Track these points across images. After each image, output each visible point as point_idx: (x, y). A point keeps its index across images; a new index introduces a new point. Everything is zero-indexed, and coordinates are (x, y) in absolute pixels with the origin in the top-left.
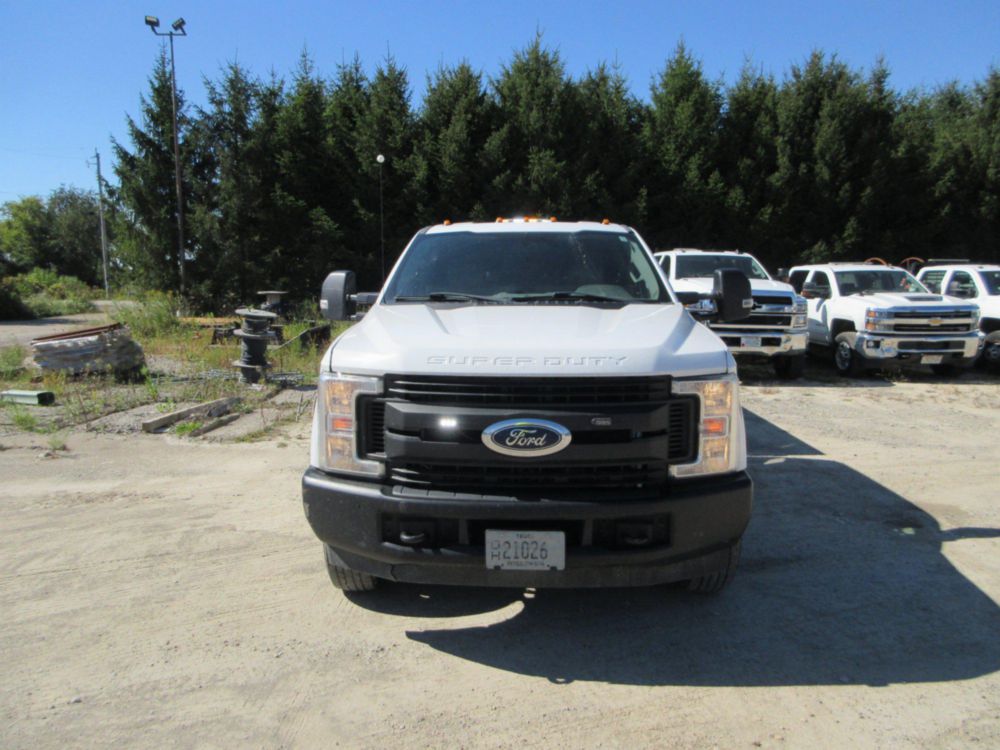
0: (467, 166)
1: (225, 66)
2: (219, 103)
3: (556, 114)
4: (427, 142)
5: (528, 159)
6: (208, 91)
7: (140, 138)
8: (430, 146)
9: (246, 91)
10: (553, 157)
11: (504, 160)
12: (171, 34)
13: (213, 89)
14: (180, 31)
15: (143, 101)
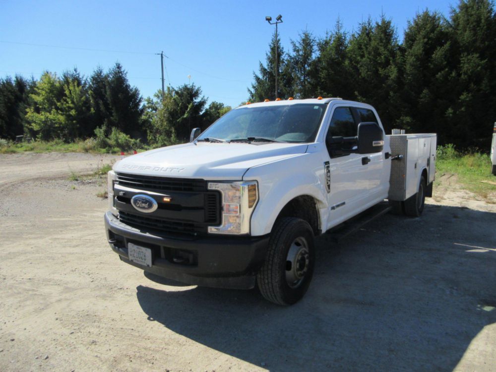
0: (421, 69)
1: (301, 33)
2: (298, 51)
3: (483, 31)
4: (398, 58)
5: (460, 61)
6: (292, 46)
7: (264, 71)
8: (400, 60)
9: (310, 43)
10: (478, 58)
11: (445, 63)
12: (277, 23)
13: (295, 45)
14: (280, 21)
15: (267, 54)
